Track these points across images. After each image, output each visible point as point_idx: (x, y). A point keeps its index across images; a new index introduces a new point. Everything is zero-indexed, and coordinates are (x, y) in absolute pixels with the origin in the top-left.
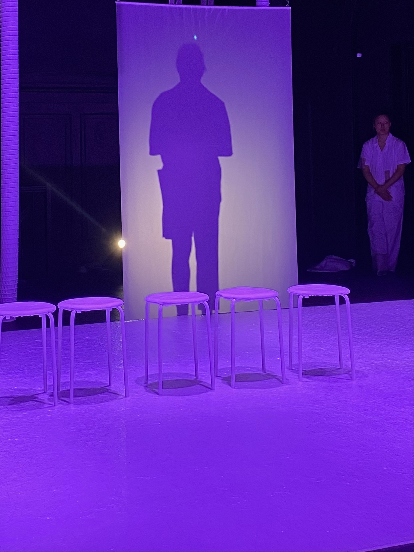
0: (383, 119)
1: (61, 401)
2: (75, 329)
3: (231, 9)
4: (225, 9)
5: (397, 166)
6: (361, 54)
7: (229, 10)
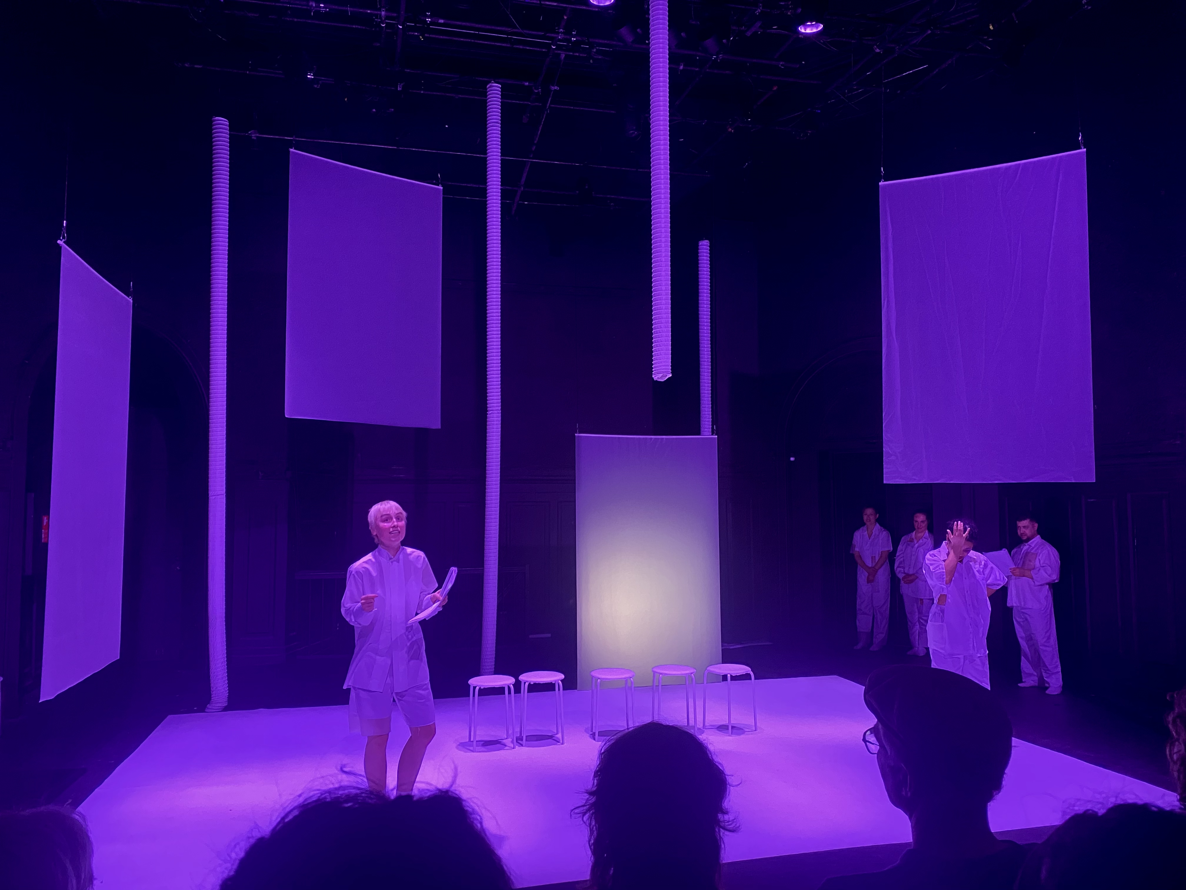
0: (869, 511)
1: (517, 744)
2: (527, 695)
3: (668, 438)
4: (663, 438)
5: (881, 552)
6: (794, 458)
7: (666, 438)
